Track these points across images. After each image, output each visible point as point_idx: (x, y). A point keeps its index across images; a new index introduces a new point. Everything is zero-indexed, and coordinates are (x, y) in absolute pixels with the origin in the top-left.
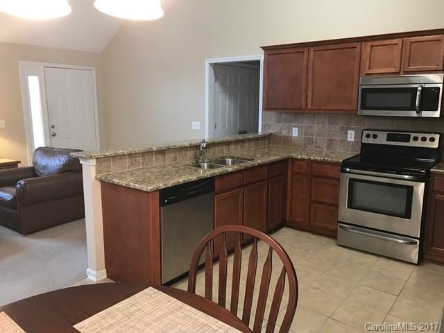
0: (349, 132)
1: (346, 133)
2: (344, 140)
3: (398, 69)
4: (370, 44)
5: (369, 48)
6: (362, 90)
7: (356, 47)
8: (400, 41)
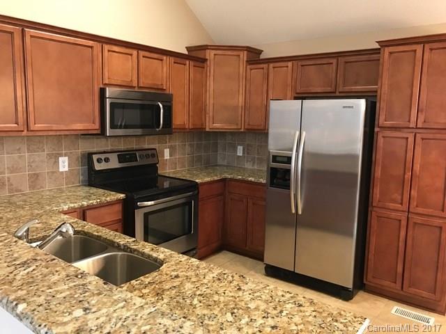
0: (61, 159)
1: (57, 162)
2: (54, 172)
3: (135, 84)
4: (106, 47)
5: (106, 53)
6: (111, 104)
7: (92, 47)
8: (135, 53)
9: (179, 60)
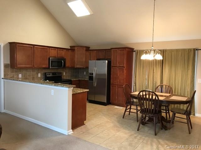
0: (39, 74)
1: (38, 75)
2: (37, 77)
3: (57, 56)
4: (50, 48)
5: (50, 50)
6: (51, 61)
7: (47, 49)
8: (57, 49)
9: (67, 50)
